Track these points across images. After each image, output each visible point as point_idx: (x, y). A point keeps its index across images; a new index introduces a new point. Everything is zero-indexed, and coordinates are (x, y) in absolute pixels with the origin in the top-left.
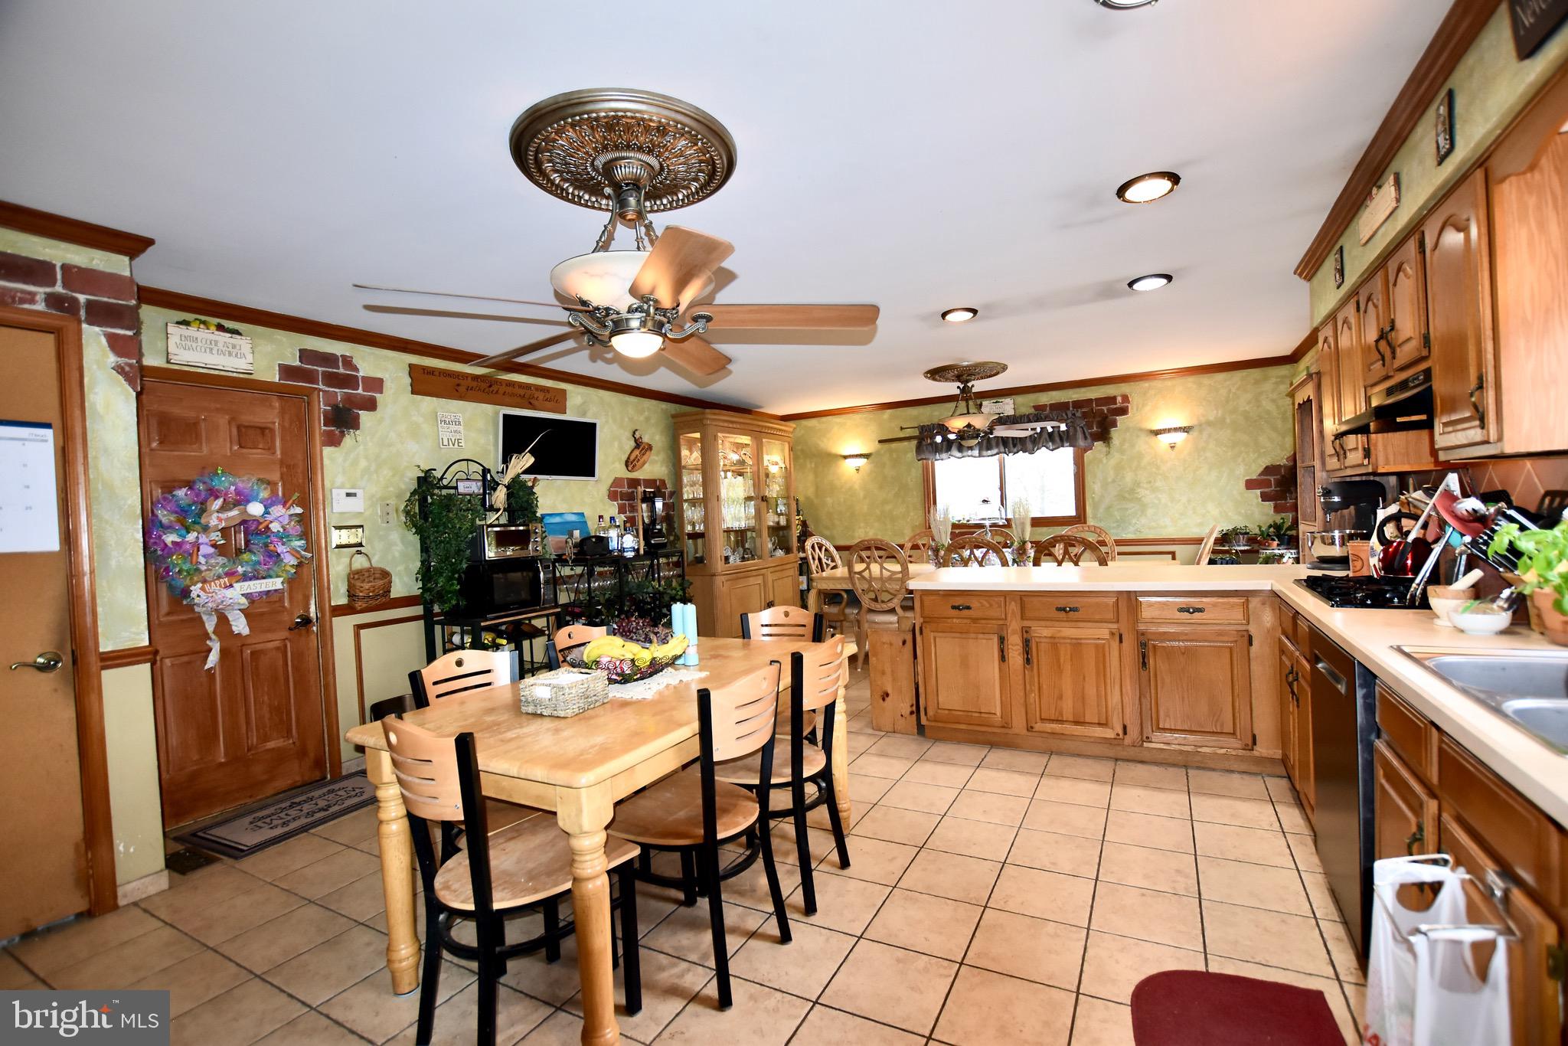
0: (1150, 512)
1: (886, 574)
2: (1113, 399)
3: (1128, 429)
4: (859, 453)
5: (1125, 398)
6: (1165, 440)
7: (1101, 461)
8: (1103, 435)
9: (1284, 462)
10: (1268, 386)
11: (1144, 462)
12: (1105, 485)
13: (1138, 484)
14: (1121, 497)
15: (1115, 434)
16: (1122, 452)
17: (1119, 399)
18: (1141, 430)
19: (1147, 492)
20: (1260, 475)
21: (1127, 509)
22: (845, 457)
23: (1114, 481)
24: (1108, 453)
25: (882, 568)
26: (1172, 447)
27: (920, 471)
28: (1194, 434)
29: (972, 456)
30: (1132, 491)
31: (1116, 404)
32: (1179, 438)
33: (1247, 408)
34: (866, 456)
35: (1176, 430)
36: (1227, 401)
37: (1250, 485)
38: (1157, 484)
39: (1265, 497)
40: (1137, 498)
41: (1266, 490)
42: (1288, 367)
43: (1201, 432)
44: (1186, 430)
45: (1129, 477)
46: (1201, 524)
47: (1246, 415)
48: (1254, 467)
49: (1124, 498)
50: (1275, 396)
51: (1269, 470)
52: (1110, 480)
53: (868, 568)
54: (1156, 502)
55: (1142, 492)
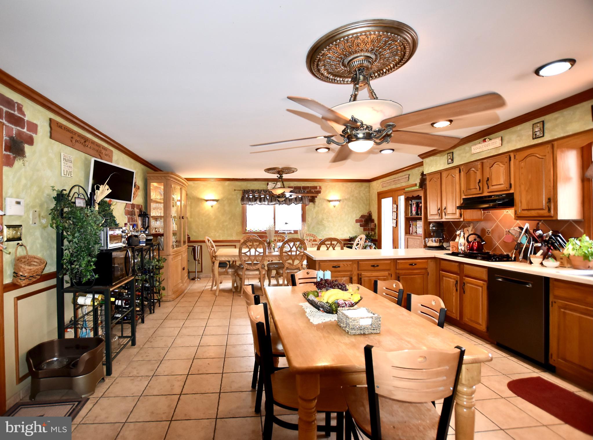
0: (327, 229)
1: (257, 253)
2: (316, 187)
3: (320, 199)
4: (213, 199)
5: (320, 187)
6: (332, 204)
7: (311, 210)
8: (312, 200)
9: (366, 214)
10: (362, 189)
11: (326, 211)
12: (312, 219)
13: (323, 219)
14: (318, 224)
15: (317, 200)
16: (319, 207)
17: (318, 188)
18: (325, 200)
19: (326, 222)
20: (360, 218)
21: (319, 228)
22: (207, 201)
23: (315, 217)
24: (314, 207)
25: (256, 251)
26: (334, 207)
27: (241, 209)
28: (341, 202)
29: (264, 204)
30: (321, 221)
31: (317, 189)
32: (337, 203)
33: (357, 195)
34: (217, 201)
35: (335, 201)
36: (351, 192)
37: (357, 221)
38: (329, 220)
39: (361, 226)
40: (323, 224)
41: (362, 223)
42: (368, 183)
43: (343, 202)
44: (339, 201)
45: (320, 216)
46: (342, 234)
47: (356, 198)
48: (358, 215)
49: (319, 224)
50: (364, 192)
51: (362, 216)
52: (314, 217)
53: (249, 251)
54: (329, 226)
55: (325, 222)
